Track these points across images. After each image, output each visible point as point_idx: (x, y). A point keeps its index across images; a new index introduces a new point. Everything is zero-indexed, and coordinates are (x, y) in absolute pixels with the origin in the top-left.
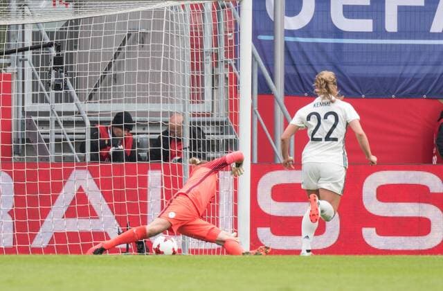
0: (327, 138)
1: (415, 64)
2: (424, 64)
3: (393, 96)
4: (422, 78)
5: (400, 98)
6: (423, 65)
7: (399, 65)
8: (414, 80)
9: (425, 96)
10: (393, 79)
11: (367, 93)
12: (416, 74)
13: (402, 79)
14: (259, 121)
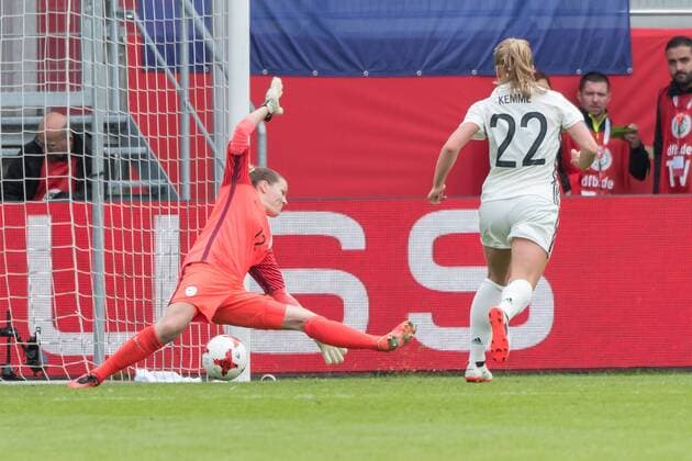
0: (528, 161)
1: (455, 14)
2: (473, 14)
3: (419, 73)
4: (469, 40)
5: (431, 75)
6: (470, 16)
7: (428, 15)
8: (455, 43)
9: (474, 72)
10: (418, 42)
11: (372, 67)
12: (459, 32)
13: (433, 41)
14: (192, 120)
